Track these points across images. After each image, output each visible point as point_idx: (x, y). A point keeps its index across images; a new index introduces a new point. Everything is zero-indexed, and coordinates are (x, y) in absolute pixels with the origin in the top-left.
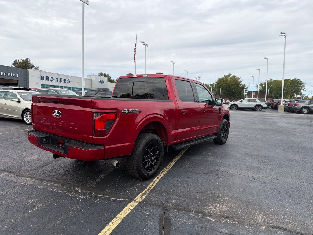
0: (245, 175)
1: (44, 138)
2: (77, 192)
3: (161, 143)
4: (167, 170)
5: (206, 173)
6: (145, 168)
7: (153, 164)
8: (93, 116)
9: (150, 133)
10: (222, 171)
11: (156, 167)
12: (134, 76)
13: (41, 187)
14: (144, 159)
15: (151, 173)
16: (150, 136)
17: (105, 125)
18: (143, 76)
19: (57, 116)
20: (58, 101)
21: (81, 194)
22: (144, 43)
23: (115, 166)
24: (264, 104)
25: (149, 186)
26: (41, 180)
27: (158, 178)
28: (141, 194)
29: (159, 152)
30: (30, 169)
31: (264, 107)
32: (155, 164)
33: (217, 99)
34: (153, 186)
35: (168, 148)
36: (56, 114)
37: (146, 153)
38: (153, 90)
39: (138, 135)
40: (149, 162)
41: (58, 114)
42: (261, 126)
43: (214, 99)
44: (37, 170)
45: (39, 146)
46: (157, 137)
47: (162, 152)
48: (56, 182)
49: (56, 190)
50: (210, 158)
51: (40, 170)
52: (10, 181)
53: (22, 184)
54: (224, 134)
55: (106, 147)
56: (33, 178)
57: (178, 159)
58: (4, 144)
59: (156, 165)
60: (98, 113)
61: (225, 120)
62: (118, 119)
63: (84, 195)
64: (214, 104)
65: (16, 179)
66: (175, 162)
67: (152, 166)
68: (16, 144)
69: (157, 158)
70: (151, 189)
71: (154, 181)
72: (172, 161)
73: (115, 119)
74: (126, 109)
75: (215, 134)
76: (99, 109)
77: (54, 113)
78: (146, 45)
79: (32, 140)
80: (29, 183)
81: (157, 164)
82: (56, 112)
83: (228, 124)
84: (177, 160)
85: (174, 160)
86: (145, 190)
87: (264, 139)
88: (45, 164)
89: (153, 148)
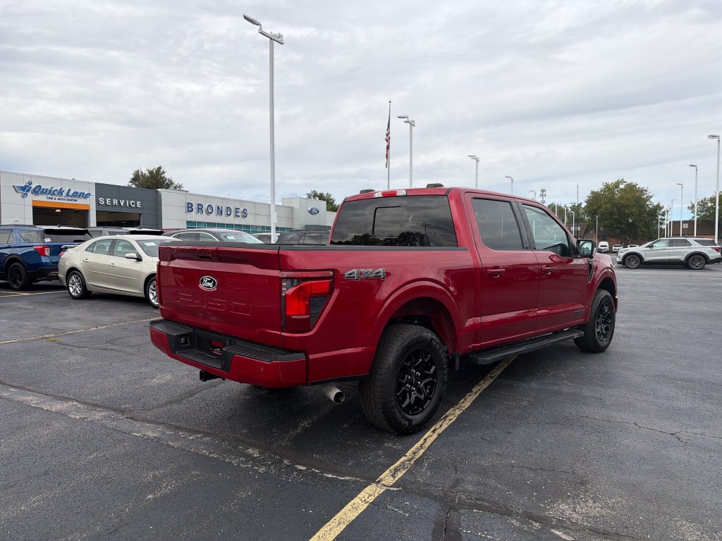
0: (655, 428)
1: (182, 336)
2: (249, 457)
3: (440, 348)
4: (458, 412)
5: (555, 423)
6: (402, 407)
7: (422, 397)
8: (281, 286)
9: (415, 324)
10: (596, 417)
11: (429, 405)
12: (377, 195)
13: (176, 445)
14: (400, 385)
15: (417, 418)
16: (413, 332)
17: (307, 305)
18: (397, 194)
19: (209, 287)
20: (210, 255)
21: (259, 461)
22: (406, 120)
23: (333, 399)
24: (710, 252)
25: (413, 449)
26: (177, 427)
27: (434, 432)
28: (392, 467)
29: (435, 370)
30: (155, 403)
31: (711, 258)
32: (427, 398)
33: (581, 242)
34: (422, 451)
35: (457, 360)
36: (207, 284)
37: (404, 370)
38: (425, 226)
39: (385, 329)
40: (413, 393)
41: (210, 285)
42: (703, 307)
43: (574, 241)
44: (169, 407)
45: (171, 354)
46: (429, 334)
47: (443, 369)
48: (206, 434)
49: (205, 451)
50: (567, 387)
51: (175, 406)
52: (113, 429)
53: (136, 436)
54: (604, 327)
55: (311, 357)
56: (160, 423)
57: (484, 387)
58: (106, 349)
59: (429, 401)
60: (292, 279)
61: (605, 293)
62: (336, 293)
63: (266, 465)
64: (575, 254)
65: (125, 425)
66: (477, 395)
67: (419, 403)
68: (129, 350)
69: (432, 384)
70: (417, 457)
71: (424, 437)
72: (471, 392)
73: (331, 293)
74: (355, 270)
75: (580, 327)
76: (294, 270)
77: (202, 281)
78: (412, 124)
79: (158, 340)
80: (151, 434)
81: (430, 399)
82: (206, 278)
83: (612, 303)
84: (482, 390)
85: (474, 390)
86: (403, 459)
87: (710, 339)
89: (421, 360)
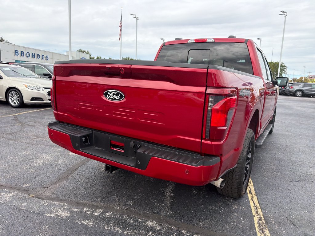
8: (208, 101)
11: (247, 177)
12: (190, 41)
17: (226, 118)
18: (207, 41)
19: (115, 99)
23: (219, 186)
25: (253, 210)
26: (79, 204)
27: (250, 192)
28: (257, 228)
34: (259, 210)
36: (112, 97)
41: (117, 97)
47: (253, 154)
48: (105, 208)
49: (117, 229)
53: (51, 217)
68: (9, 137)
69: (248, 164)
70: (262, 216)
71: (250, 198)
73: (235, 108)
77: (107, 94)
78: (137, 19)
82: (111, 93)
86: (255, 219)
88: (68, 170)
89: (249, 150)
